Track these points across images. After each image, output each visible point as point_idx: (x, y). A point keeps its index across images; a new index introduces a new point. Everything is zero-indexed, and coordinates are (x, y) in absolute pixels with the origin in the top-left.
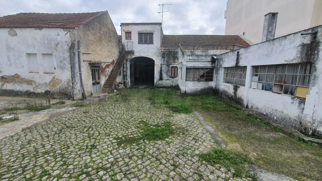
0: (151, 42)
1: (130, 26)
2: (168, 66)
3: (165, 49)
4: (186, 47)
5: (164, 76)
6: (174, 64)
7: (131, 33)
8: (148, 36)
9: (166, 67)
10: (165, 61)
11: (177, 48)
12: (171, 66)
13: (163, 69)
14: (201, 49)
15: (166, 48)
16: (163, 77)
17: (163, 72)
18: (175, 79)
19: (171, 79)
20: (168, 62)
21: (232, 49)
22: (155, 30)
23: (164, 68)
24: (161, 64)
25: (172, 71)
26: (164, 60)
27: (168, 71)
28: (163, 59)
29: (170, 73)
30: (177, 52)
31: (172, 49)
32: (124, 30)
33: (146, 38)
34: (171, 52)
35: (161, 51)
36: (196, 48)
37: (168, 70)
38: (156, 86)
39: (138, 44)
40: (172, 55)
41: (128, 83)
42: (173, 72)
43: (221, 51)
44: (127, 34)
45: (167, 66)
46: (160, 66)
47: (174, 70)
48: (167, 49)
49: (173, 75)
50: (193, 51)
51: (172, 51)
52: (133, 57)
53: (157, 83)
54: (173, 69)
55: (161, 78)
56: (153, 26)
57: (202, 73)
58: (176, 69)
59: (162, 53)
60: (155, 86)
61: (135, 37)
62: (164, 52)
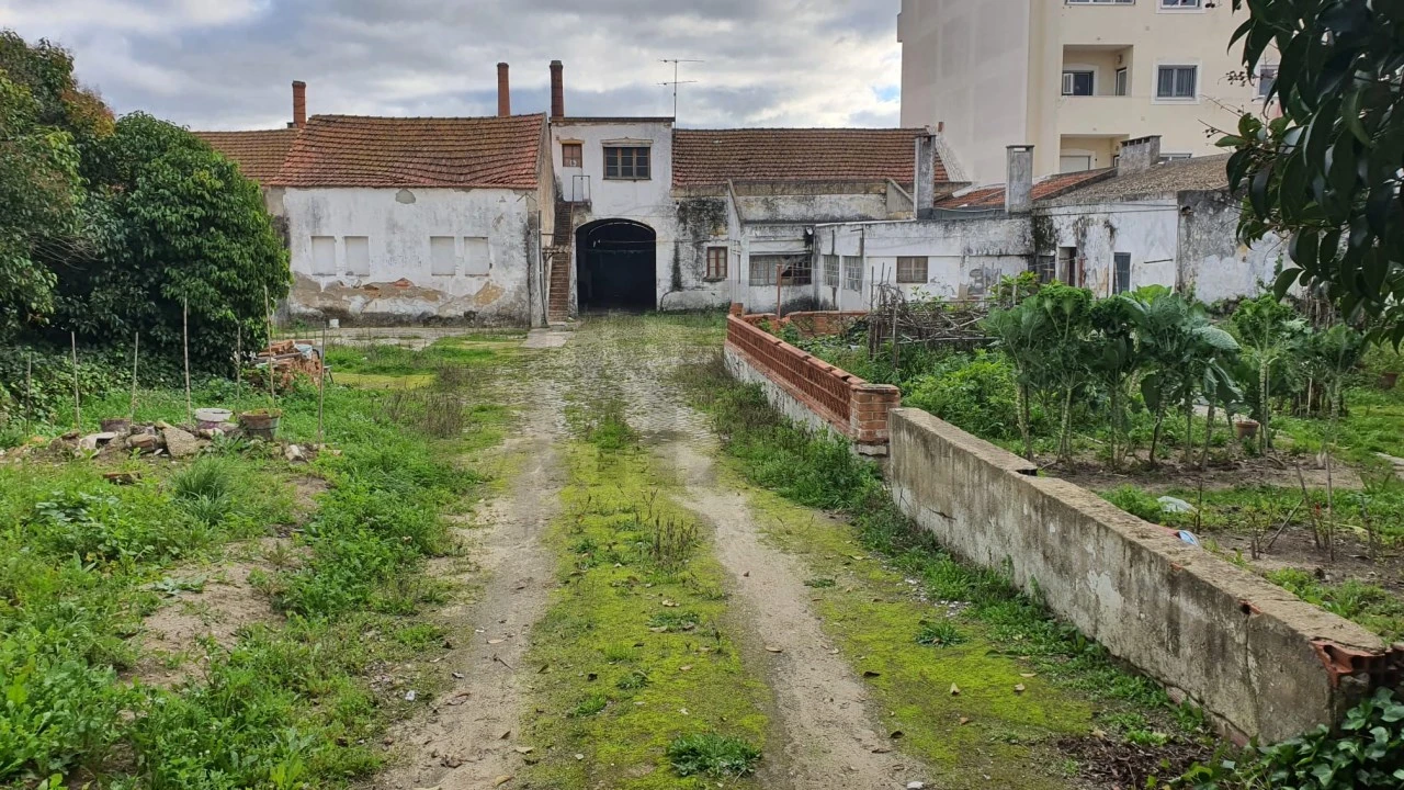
0: (644, 173)
1: (578, 125)
2: (698, 245)
3: (687, 194)
4: (750, 188)
5: (688, 277)
6: (716, 241)
7: (580, 145)
8: (635, 156)
9: (691, 248)
10: (688, 232)
11: (722, 190)
12: (706, 245)
13: (681, 257)
14: (795, 192)
15: (689, 190)
16: (683, 279)
17: (681, 265)
18: (719, 284)
19: (706, 284)
20: (696, 234)
21: (883, 191)
22: (656, 139)
23: (687, 251)
24: (676, 242)
25: (708, 260)
26: (685, 229)
27: (697, 261)
28: (682, 225)
29: (705, 269)
30: (723, 203)
31: (709, 195)
32: (558, 138)
33: (628, 162)
34: (704, 203)
35: (674, 200)
36: (778, 190)
37: (699, 258)
38: (662, 309)
39: (604, 179)
40: (709, 212)
41: (573, 301)
42: (713, 264)
43: (851, 199)
44: (568, 150)
45: (693, 245)
46: (672, 246)
47: (717, 258)
48: (692, 194)
49: (713, 273)
50: (770, 198)
51: (707, 201)
52: (589, 219)
53: (666, 300)
54: (713, 254)
55: (677, 285)
56: (650, 126)
57: (785, 266)
58: (722, 254)
59: (678, 207)
60: (658, 309)
61: (594, 160)
62: (683, 203)
